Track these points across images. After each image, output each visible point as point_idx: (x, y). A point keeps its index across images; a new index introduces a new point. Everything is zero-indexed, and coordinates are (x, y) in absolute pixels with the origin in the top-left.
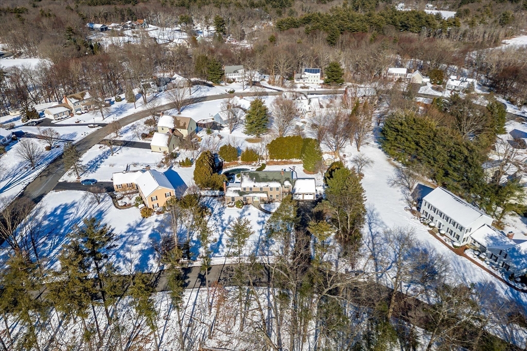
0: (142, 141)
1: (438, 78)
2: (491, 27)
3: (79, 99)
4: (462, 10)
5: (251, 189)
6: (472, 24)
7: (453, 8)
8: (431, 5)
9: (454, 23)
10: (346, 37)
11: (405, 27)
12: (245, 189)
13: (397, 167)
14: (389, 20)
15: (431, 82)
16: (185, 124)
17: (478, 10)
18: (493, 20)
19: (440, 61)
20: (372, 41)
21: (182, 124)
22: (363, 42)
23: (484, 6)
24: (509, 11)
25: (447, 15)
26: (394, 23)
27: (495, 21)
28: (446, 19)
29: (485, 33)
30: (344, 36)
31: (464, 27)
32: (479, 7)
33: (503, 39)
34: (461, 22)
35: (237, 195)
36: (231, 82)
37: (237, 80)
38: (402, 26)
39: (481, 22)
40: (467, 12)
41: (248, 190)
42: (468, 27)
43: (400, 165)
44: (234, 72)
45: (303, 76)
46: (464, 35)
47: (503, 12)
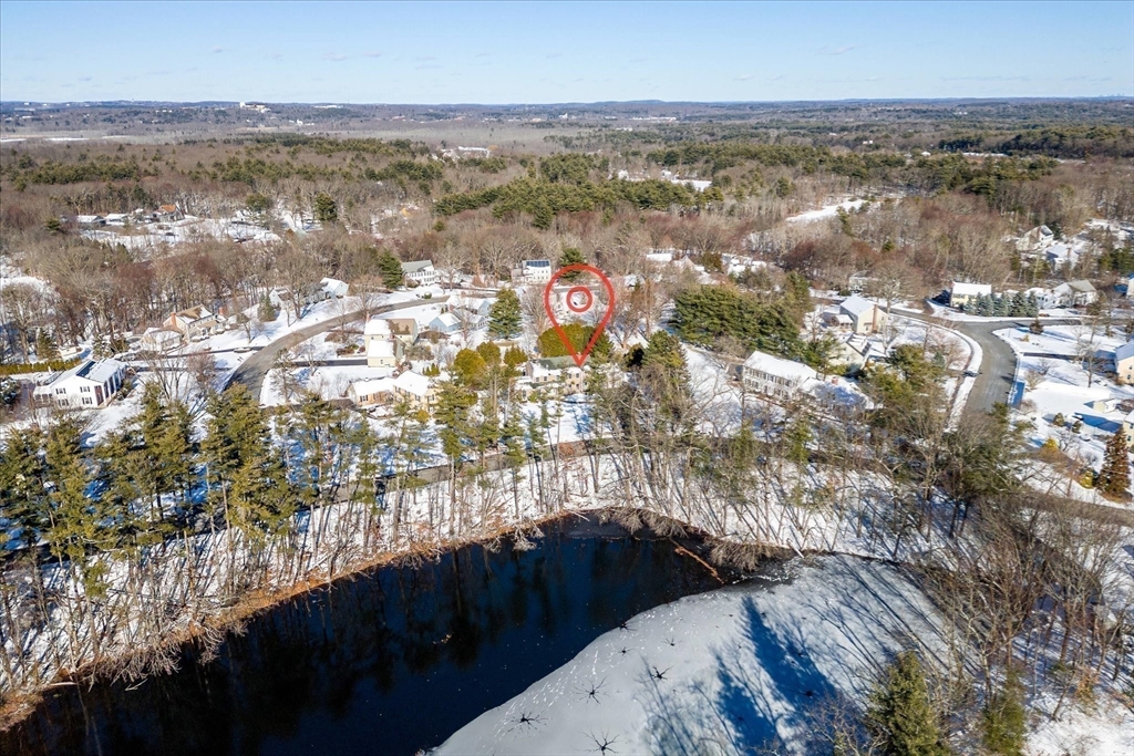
0: (340, 358)
1: (714, 263)
2: (767, 200)
3: (195, 318)
4: (720, 178)
5: (545, 378)
6: (739, 196)
7: (704, 175)
8: (670, 173)
9: (713, 196)
10: (564, 219)
11: (645, 203)
12: (538, 379)
13: (702, 353)
14: (620, 193)
15: (706, 271)
16: (407, 328)
17: (743, 177)
18: (767, 190)
19: (710, 247)
20: (605, 223)
21: (402, 329)
22: (591, 224)
23: (750, 172)
24: (785, 177)
25: (702, 185)
26: (628, 197)
27: (771, 191)
28: (702, 190)
29: (760, 208)
30: (560, 218)
31: (729, 202)
32: (744, 172)
33: (786, 217)
34: (723, 193)
35: (529, 387)
36: (416, 286)
37: (423, 282)
38: (642, 202)
39: (750, 195)
40: (727, 180)
41: (542, 380)
42: (734, 202)
43: (705, 351)
44: (419, 271)
45: (525, 272)
46: (731, 213)
47: (778, 177)
